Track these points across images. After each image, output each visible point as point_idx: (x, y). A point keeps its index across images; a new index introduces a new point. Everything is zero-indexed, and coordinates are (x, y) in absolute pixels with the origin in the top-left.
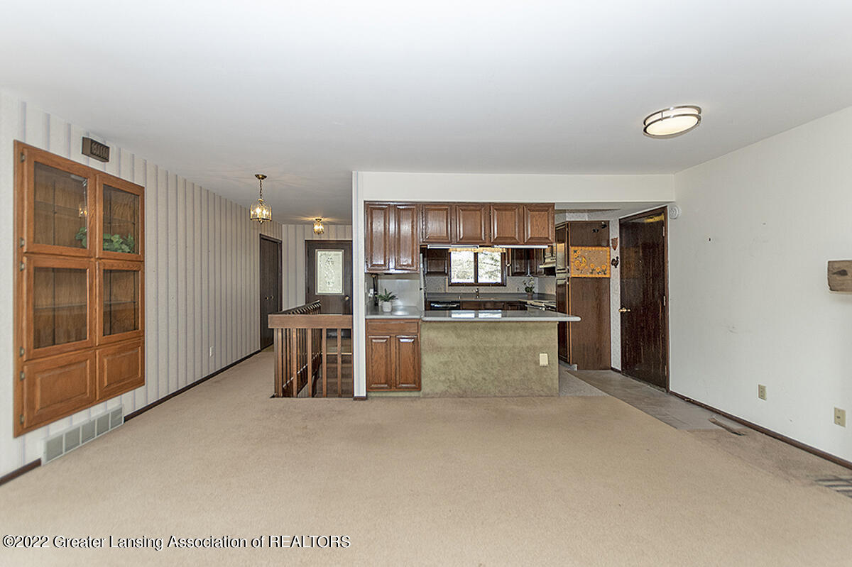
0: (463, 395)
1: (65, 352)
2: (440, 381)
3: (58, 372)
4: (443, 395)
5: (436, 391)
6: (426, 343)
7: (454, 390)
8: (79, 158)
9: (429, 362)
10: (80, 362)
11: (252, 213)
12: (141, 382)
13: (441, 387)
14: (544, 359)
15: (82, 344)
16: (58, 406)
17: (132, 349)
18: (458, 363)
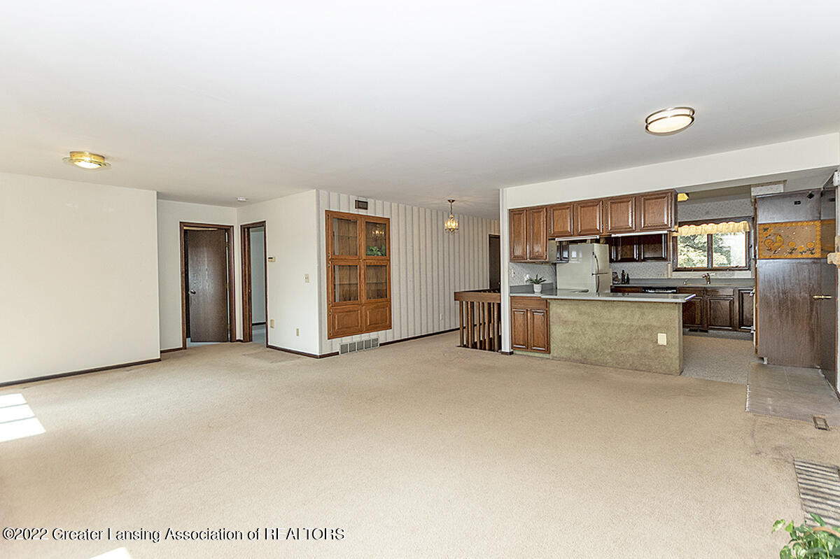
0: (584, 361)
1: (349, 306)
2: (566, 348)
3: (345, 314)
4: (567, 360)
5: (562, 355)
6: (554, 316)
7: (577, 357)
8: (354, 211)
9: (557, 331)
10: (355, 311)
11: (446, 225)
12: (390, 327)
13: (565, 354)
14: (662, 339)
15: (356, 302)
16: (345, 329)
17: (383, 308)
18: (580, 335)
